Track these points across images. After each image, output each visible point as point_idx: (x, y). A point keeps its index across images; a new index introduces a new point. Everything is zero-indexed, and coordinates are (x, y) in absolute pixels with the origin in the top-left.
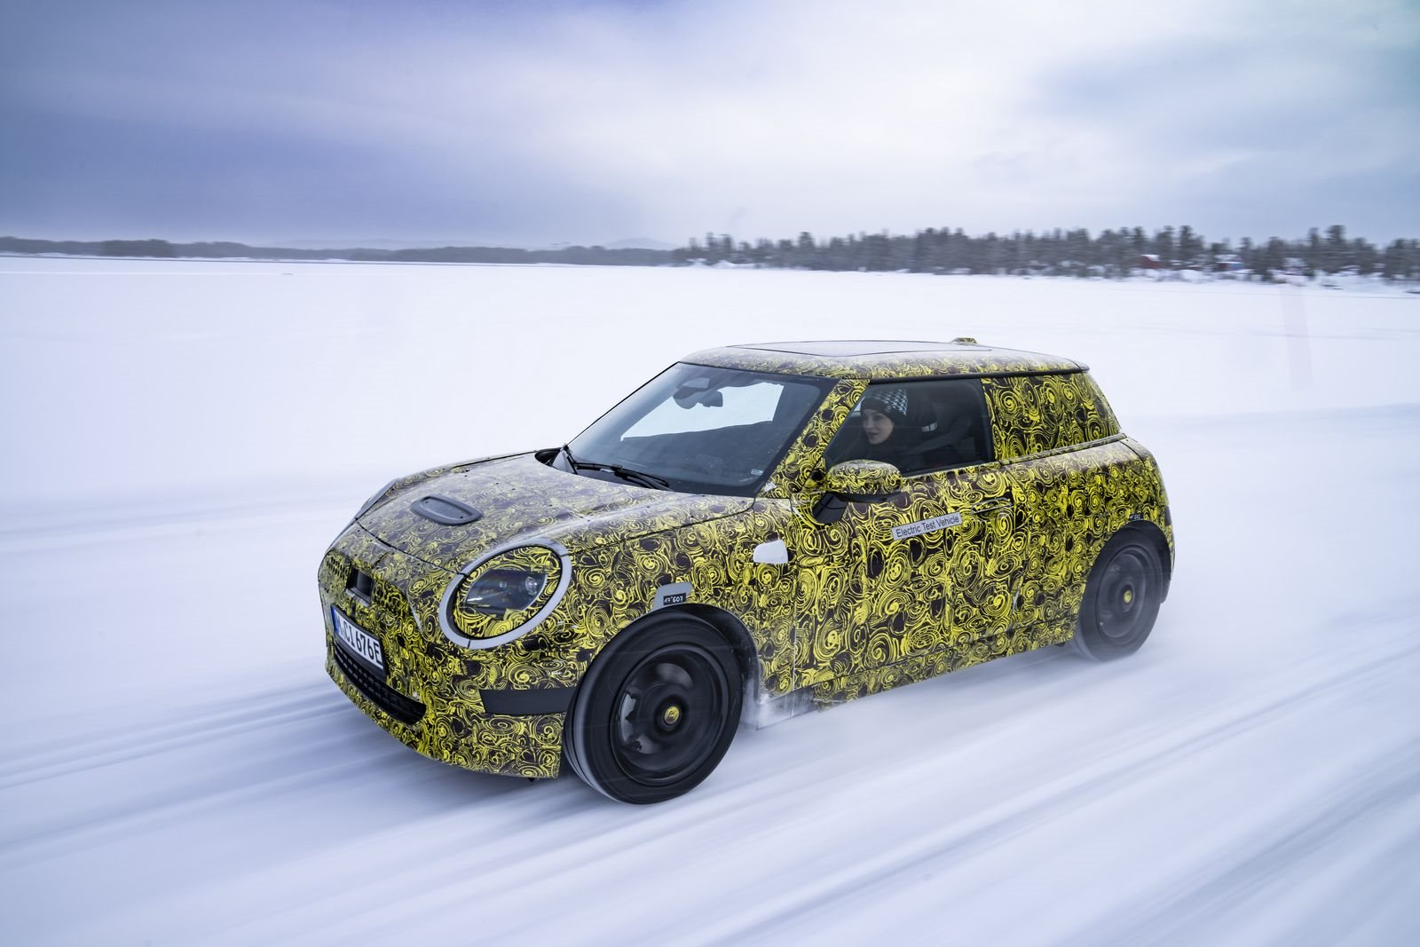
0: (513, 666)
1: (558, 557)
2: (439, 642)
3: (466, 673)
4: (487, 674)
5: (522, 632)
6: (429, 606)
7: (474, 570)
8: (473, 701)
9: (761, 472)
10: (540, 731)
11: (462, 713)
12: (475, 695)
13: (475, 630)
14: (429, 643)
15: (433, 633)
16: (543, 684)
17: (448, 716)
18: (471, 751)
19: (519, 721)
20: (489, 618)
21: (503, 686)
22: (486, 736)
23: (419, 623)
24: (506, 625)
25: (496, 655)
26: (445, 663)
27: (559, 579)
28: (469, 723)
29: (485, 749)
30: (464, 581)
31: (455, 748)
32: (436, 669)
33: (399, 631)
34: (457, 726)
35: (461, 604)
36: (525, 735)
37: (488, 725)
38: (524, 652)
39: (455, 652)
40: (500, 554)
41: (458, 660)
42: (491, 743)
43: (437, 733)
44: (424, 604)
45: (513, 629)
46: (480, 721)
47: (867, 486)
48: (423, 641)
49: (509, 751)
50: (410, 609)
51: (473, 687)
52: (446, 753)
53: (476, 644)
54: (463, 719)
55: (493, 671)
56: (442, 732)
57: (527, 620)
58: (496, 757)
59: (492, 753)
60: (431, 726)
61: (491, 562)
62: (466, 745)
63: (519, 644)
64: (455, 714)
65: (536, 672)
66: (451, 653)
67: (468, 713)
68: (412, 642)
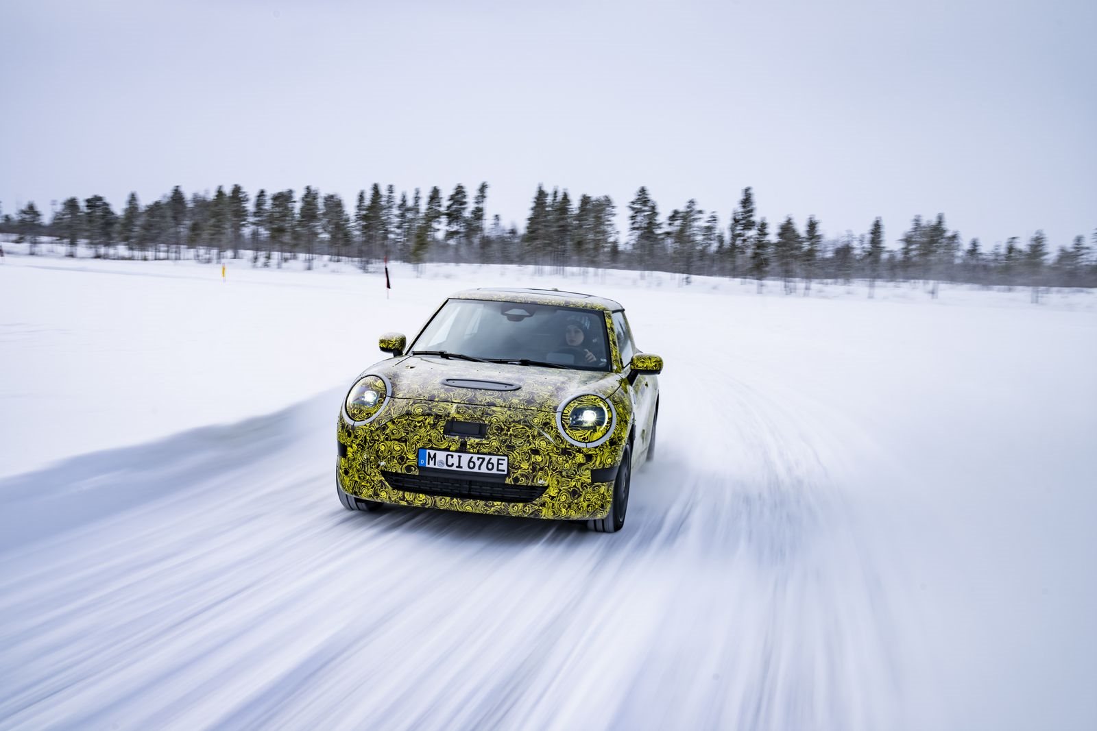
0: (607, 454)
1: (603, 399)
2: (568, 447)
3: (585, 461)
4: (596, 460)
5: (607, 438)
6: (552, 429)
7: (564, 409)
8: (586, 476)
9: (605, 360)
10: (608, 491)
11: (579, 485)
12: (588, 472)
13: (584, 439)
14: (562, 448)
15: (562, 442)
16: (614, 464)
17: (570, 488)
18: (578, 507)
19: (603, 485)
20: (589, 432)
21: (602, 465)
22: (588, 496)
23: (551, 439)
24: (599, 434)
25: (600, 449)
26: (575, 457)
27: (610, 410)
28: (581, 490)
29: (585, 504)
30: (562, 415)
31: (569, 507)
32: (567, 462)
33: (533, 446)
34: (575, 493)
35: (569, 427)
36: (603, 494)
37: (590, 489)
38: (610, 447)
39: (579, 451)
40: (573, 400)
41: (581, 455)
42: (589, 500)
43: (559, 500)
44: (549, 429)
45: (603, 436)
46: (587, 488)
47: (655, 366)
48: (557, 448)
49: (596, 504)
50: (539, 433)
51: (588, 469)
52: (564, 511)
53: (590, 445)
54: (579, 489)
55: (599, 458)
56: (563, 498)
57: (607, 431)
58: (590, 508)
59: (588, 506)
60: (553, 498)
61: (572, 405)
62: (576, 504)
63: (608, 443)
64: (575, 486)
65: (613, 457)
66: (577, 452)
67: (582, 484)
68: (547, 450)
